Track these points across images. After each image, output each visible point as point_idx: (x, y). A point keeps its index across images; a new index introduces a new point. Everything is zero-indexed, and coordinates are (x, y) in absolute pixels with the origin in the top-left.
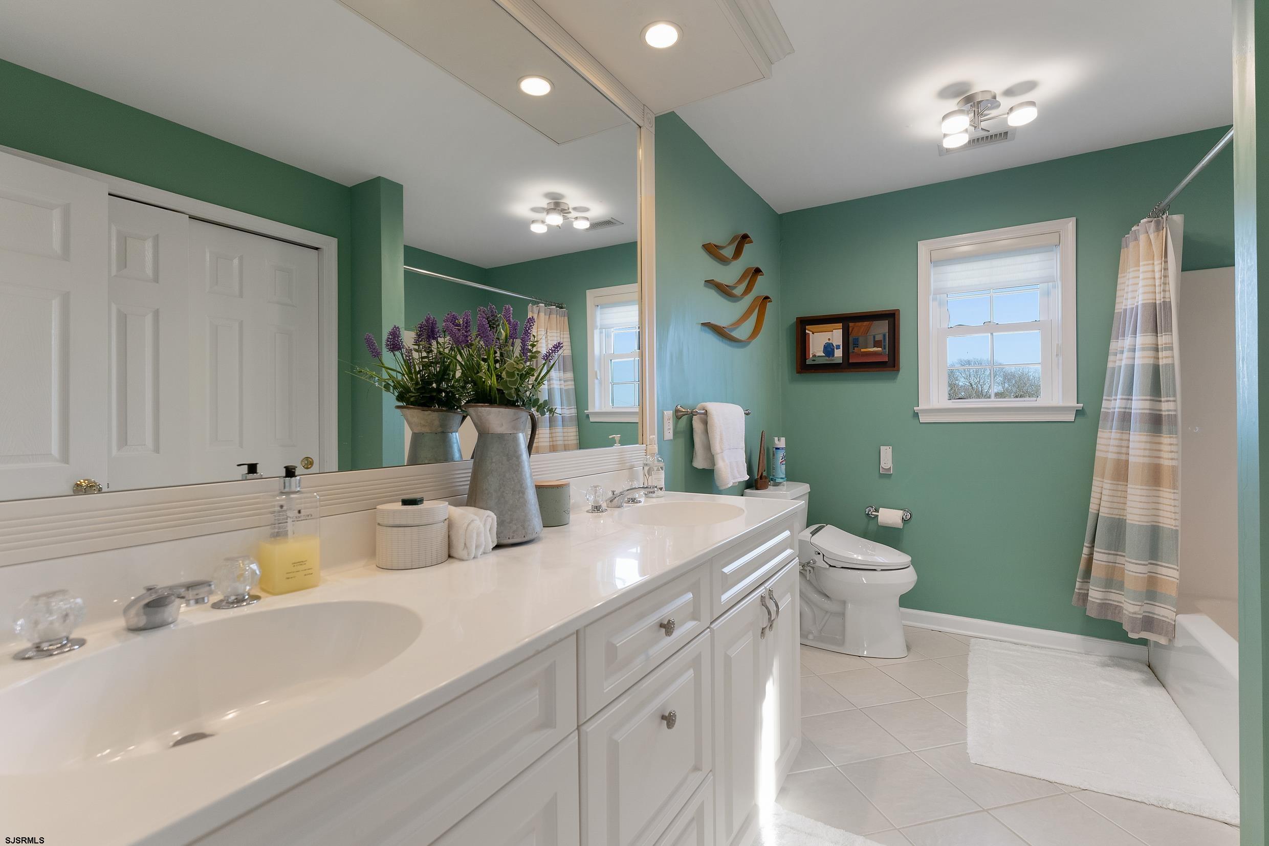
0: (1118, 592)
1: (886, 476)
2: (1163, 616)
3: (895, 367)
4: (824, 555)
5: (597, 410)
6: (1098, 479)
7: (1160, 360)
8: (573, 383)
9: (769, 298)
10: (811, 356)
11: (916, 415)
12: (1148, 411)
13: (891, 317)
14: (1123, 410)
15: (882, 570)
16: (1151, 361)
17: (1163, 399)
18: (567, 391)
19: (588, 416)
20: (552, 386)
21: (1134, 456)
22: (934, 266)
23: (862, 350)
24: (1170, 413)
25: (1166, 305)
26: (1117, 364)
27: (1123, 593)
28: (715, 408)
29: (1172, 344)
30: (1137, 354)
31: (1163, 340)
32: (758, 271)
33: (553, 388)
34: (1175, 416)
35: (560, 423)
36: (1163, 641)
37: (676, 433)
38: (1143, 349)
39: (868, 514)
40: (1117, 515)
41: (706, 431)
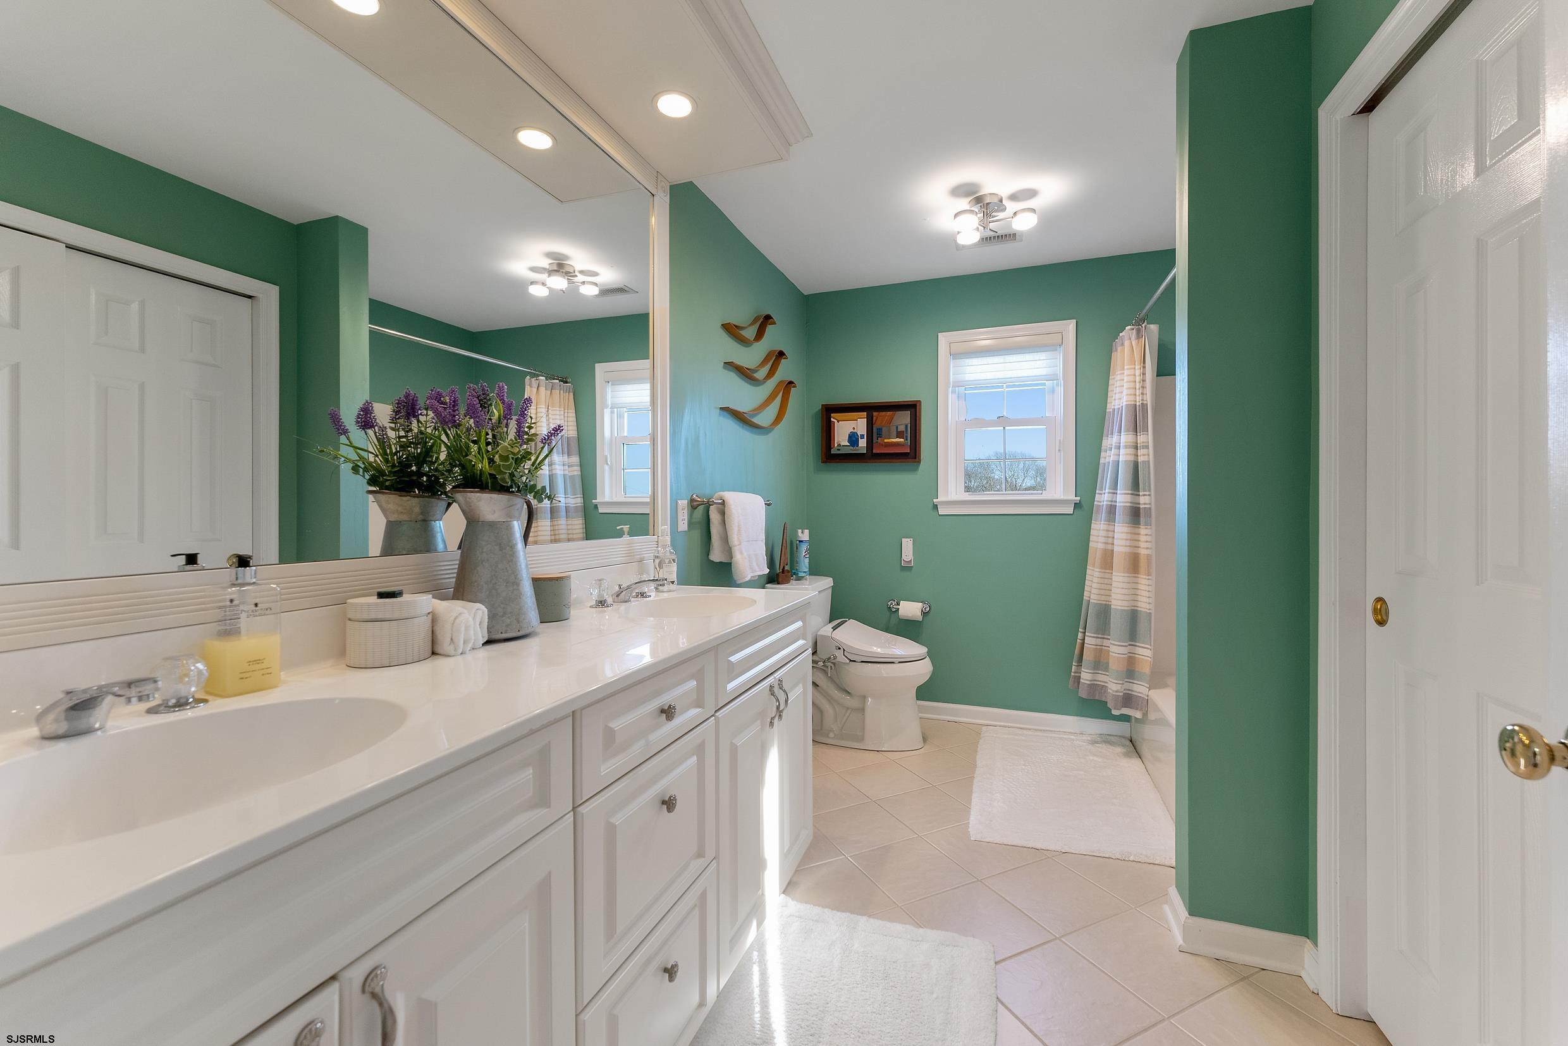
0: (1104, 673)
1: (907, 568)
2: (1139, 693)
3: (916, 458)
4: (844, 650)
5: (607, 499)
6: (1091, 568)
7: (1139, 457)
8: (579, 468)
9: (793, 383)
10: (836, 445)
11: (935, 507)
12: (1129, 504)
13: (913, 407)
14: (1110, 503)
15: (900, 662)
16: (1132, 458)
17: (1141, 494)
18: (572, 477)
19: (596, 507)
20: (554, 472)
21: (1118, 546)
22: (953, 359)
23: (886, 441)
24: (1146, 506)
25: (1144, 406)
26: (1107, 460)
27: (1108, 674)
28: (732, 498)
29: (1148, 442)
30: (1122, 451)
31: (1141, 439)
32: (781, 354)
33: (555, 474)
34: (1150, 508)
35: (563, 513)
36: (1138, 715)
37: (691, 524)
38: (1126, 447)
39: (890, 608)
40: (1104, 601)
41: (724, 522)
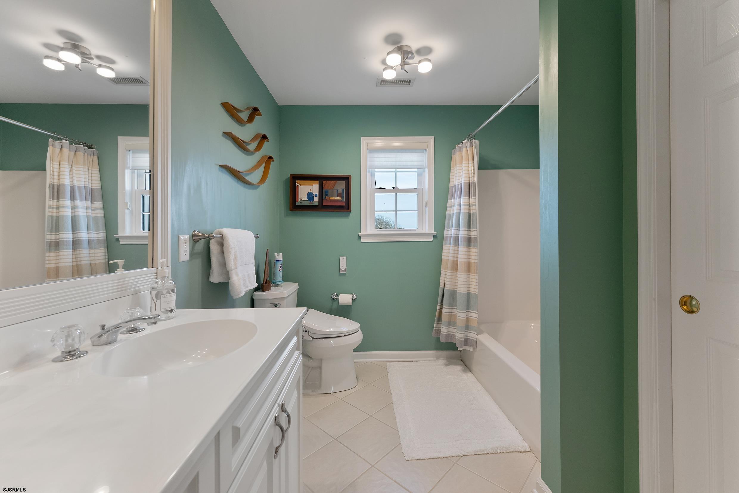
0: (452, 327)
1: (343, 274)
2: (472, 337)
3: (348, 209)
4: (309, 332)
5: (128, 233)
6: (444, 270)
7: (471, 211)
8: (102, 211)
9: (272, 158)
10: (299, 200)
11: (359, 238)
12: (466, 236)
13: (347, 179)
14: (455, 235)
15: (344, 336)
16: (467, 211)
17: (472, 230)
18: (96, 219)
19: (118, 239)
21: (461, 258)
22: (369, 153)
23: (330, 198)
24: (475, 237)
25: (474, 183)
26: (452, 212)
27: (456, 328)
29: (476, 203)
30: (462, 207)
31: (472, 201)
32: (264, 137)
33: (78, 215)
34: (477, 238)
35: (86, 244)
36: (471, 349)
37: (192, 255)
38: (464, 205)
39: (333, 299)
40: (453, 288)
41: (222, 252)
